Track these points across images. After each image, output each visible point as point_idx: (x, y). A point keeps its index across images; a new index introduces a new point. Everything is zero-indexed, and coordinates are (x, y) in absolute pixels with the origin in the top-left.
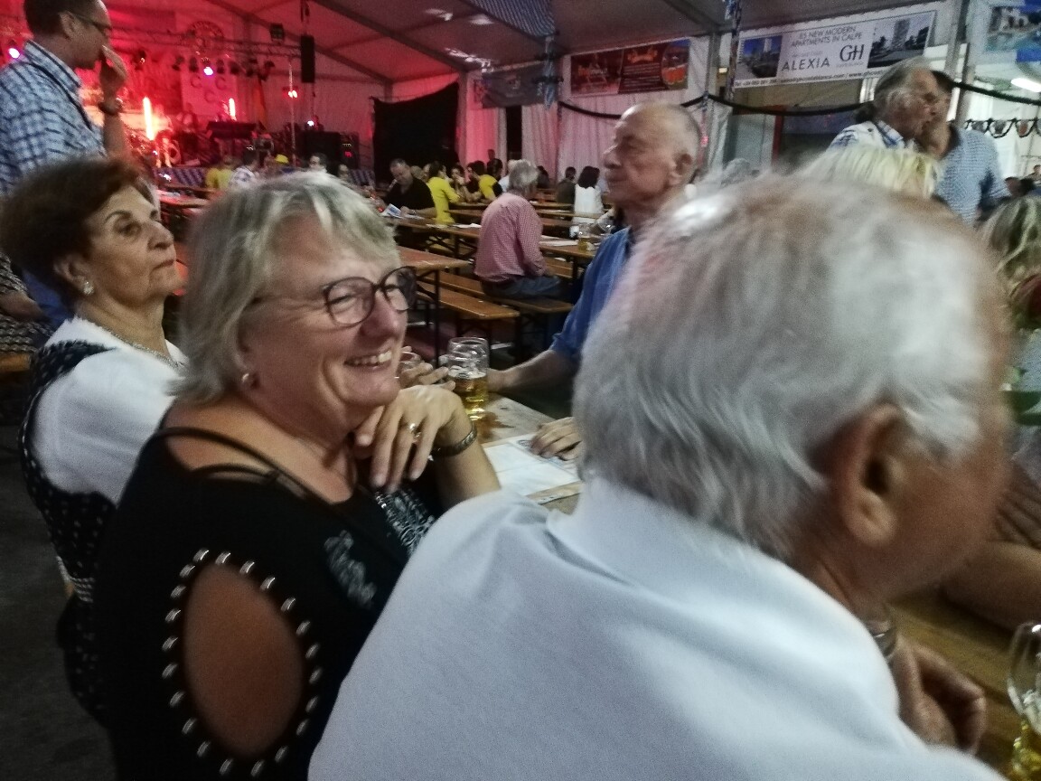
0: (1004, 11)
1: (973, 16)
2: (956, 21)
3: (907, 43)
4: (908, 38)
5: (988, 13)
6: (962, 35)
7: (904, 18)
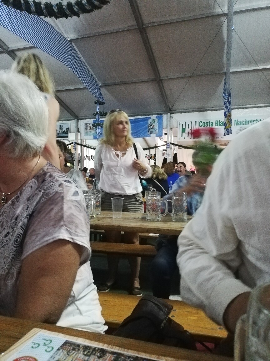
0: (88, 125)
1: (80, 126)
2: (76, 126)
3: (63, 132)
4: (63, 131)
5: (84, 125)
6: (78, 131)
7: (61, 124)
